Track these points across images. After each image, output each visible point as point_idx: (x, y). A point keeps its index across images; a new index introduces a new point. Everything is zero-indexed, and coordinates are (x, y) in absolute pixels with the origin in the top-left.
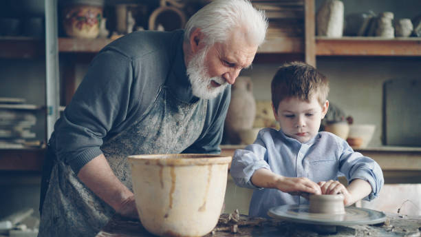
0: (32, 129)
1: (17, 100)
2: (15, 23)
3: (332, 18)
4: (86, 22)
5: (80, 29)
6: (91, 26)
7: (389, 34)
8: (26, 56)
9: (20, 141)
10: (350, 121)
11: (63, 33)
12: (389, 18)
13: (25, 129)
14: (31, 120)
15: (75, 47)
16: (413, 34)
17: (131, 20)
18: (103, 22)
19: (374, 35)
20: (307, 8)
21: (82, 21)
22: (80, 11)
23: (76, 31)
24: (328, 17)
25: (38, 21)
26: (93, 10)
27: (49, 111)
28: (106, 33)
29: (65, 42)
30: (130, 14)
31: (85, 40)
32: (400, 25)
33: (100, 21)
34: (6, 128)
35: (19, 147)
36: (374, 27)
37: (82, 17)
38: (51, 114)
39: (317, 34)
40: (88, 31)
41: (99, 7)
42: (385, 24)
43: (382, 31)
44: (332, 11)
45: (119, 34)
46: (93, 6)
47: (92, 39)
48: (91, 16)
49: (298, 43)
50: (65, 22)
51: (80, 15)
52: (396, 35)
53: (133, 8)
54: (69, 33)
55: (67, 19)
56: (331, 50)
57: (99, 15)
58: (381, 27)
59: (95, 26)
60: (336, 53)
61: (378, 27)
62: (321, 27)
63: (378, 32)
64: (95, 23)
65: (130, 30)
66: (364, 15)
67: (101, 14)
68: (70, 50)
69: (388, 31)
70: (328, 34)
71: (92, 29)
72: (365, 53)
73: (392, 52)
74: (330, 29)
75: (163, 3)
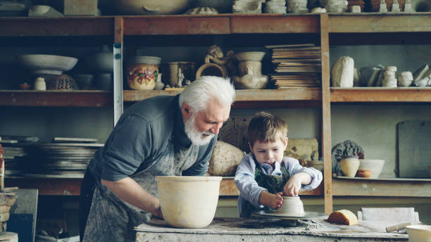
1: (92, 140)
2: (90, 77)
3: (344, 72)
4: (145, 77)
5: (141, 83)
6: (149, 80)
7: (393, 84)
8: (98, 105)
10: (361, 156)
11: (126, 86)
12: (392, 71)
15: (137, 97)
16: (413, 84)
17: (181, 75)
18: (159, 76)
19: (381, 85)
20: (323, 64)
21: (142, 77)
22: (141, 69)
23: (137, 85)
24: (341, 71)
25: (108, 75)
26: (150, 68)
28: (162, 85)
29: (129, 93)
30: (180, 71)
31: (145, 91)
32: (402, 77)
33: (157, 76)
34: (83, 162)
36: (380, 79)
37: (142, 74)
39: (331, 85)
40: (146, 84)
41: (155, 65)
42: (390, 76)
43: (387, 81)
44: (344, 66)
45: (171, 87)
46: (151, 65)
47: (150, 91)
48: (150, 73)
49: (316, 92)
50: (128, 78)
51: (141, 72)
52: (398, 85)
53: (184, 64)
54: (132, 86)
55: (130, 76)
56: (344, 98)
57: (156, 71)
58: (386, 78)
59: (152, 80)
60: (348, 100)
61: (383, 78)
62: (335, 79)
63: (384, 82)
64: (153, 78)
65: (180, 84)
66: (375, 68)
67: (157, 70)
68: (133, 100)
69: (392, 82)
70: (341, 85)
71: (150, 83)
72: (372, 100)
73: (396, 99)
74: (342, 81)
75: (207, 60)
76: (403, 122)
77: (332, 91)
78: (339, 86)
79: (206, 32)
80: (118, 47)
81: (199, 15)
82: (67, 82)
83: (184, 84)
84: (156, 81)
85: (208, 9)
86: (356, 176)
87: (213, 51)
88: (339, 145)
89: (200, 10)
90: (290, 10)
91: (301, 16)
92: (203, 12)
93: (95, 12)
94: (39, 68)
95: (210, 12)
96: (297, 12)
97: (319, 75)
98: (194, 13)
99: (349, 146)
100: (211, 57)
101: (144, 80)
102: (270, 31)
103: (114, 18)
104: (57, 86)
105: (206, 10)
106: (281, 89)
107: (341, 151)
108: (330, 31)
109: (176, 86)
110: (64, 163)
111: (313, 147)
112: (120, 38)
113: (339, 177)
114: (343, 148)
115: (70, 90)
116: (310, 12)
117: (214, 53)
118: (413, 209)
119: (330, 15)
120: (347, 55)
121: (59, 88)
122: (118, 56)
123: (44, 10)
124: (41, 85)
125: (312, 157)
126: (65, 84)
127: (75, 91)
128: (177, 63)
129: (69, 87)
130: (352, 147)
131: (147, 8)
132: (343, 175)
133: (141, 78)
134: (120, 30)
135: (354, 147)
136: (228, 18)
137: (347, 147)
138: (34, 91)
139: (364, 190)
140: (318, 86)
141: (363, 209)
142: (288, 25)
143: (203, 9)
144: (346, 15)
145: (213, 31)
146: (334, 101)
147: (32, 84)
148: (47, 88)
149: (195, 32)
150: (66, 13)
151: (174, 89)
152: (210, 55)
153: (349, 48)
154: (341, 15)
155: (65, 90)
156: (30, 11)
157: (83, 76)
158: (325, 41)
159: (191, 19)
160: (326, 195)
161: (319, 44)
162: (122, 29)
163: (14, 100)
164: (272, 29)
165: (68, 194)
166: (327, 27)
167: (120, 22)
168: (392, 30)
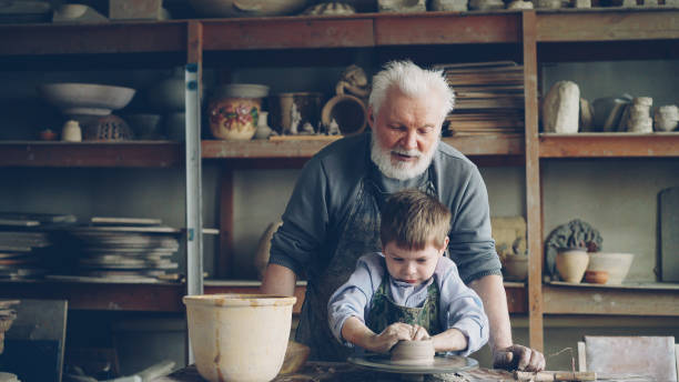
0: (173, 258)
1: (152, 222)
3: (562, 108)
4: (237, 119)
5: (230, 128)
6: (244, 124)
8: (163, 164)
9: (156, 273)
10: (592, 248)
11: (207, 133)
12: (645, 104)
13: (163, 257)
14: (172, 246)
15: (224, 152)
17: (297, 116)
18: (263, 118)
19: (626, 130)
20: (526, 95)
21: (232, 118)
22: (230, 106)
23: (224, 131)
24: (557, 106)
26: (245, 104)
27: (189, 235)
28: (266, 130)
29: (211, 145)
30: (295, 107)
31: (237, 142)
32: (660, 115)
33: (257, 116)
34: (139, 257)
35: (153, 281)
36: (625, 118)
37: (231, 113)
38: (191, 239)
39: (541, 129)
40: (239, 130)
41: (254, 100)
42: (639, 113)
43: (635, 122)
44: (563, 97)
45: (280, 134)
46: (246, 99)
47: (246, 141)
48: (244, 111)
49: (516, 142)
50: (210, 119)
51: (229, 110)
52: (654, 129)
53: (303, 97)
54: (216, 134)
55: (213, 116)
56: (562, 150)
57: (254, 110)
58: (634, 118)
59: (248, 124)
60: (569, 155)
61: (630, 116)
62: (548, 120)
63: (630, 125)
64: (249, 120)
65: (294, 129)
66: (618, 101)
67: (258, 107)
68: (218, 155)
69: (643, 124)
70: (557, 129)
71: (245, 128)
72: (610, 154)
73: (650, 153)
74: (559, 122)
75: (340, 90)
76: (668, 190)
77: (542, 139)
78: (554, 131)
79: (336, 44)
80: (193, 69)
81: (324, 16)
82: (114, 128)
83: (301, 129)
84: (255, 124)
85: (339, 6)
86: (582, 281)
87: (349, 75)
88: (561, 227)
89: (325, 8)
90: (472, 4)
91: (492, 15)
92: (330, 11)
93: (160, 14)
94: (72, 105)
95: (341, 11)
96: (484, 8)
97: (520, 113)
98: (314, 13)
99: (577, 229)
100: (347, 85)
101: (234, 124)
102: (440, 41)
103: (186, 24)
104: (99, 135)
105: (334, 8)
106: (459, 137)
107: (563, 237)
108: (539, 39)
109: (288, 133)
110: (108, 259)
111: (517, 231)
112: (196, 55)
113: (554, 283)
114: (567, 233)
115: (119, 141)
116: (506, 7)
117: (352, 77)
118: (672, 339)
119: (538, 13)
120: (567, 80)
121: (101, 138)
122: (193, 86)
123: (78, 12)
124: (74, 133)
125: (514, 248)
126: (110, 131)
127: (127, 142)
128: (291, 95)
129: (117, 135)
130: (582, 230)
131: (239, 6)
132: (561, 280)
133: (230, 121)
134: (197, 42)
135: (586, 231)
136: (371, 21)
137: (574, 232)
138: (62, 142)
139: (596, 305)
140: (520, 132)
141: (588, 338)
142: (469, 30)
143: (330, 6)
144: (565, 13)
145: (347, 43)
146: (547, 155)
147: (60, 132)
148: (84, 137)
149: (317, 43)
150: (112, 16)
151: (284, 137)
152: (346, 80)
153: (579, 66)
154: (558, 12)
155: (111, 141)
156: (56, 14)
157: (144, 116)
158: (530, 56)
159: (311, 22)
160: (531, 313)
161: (521, 62)
162: (200, 40)
163: (32, 157)
164: (443, 37)
165: (116, 307)
166: (536, 32)
167: (197, 30)
168: (643, 36)
